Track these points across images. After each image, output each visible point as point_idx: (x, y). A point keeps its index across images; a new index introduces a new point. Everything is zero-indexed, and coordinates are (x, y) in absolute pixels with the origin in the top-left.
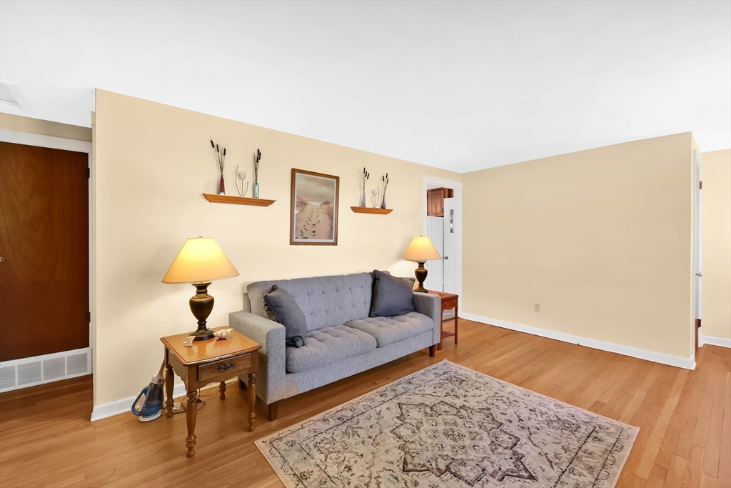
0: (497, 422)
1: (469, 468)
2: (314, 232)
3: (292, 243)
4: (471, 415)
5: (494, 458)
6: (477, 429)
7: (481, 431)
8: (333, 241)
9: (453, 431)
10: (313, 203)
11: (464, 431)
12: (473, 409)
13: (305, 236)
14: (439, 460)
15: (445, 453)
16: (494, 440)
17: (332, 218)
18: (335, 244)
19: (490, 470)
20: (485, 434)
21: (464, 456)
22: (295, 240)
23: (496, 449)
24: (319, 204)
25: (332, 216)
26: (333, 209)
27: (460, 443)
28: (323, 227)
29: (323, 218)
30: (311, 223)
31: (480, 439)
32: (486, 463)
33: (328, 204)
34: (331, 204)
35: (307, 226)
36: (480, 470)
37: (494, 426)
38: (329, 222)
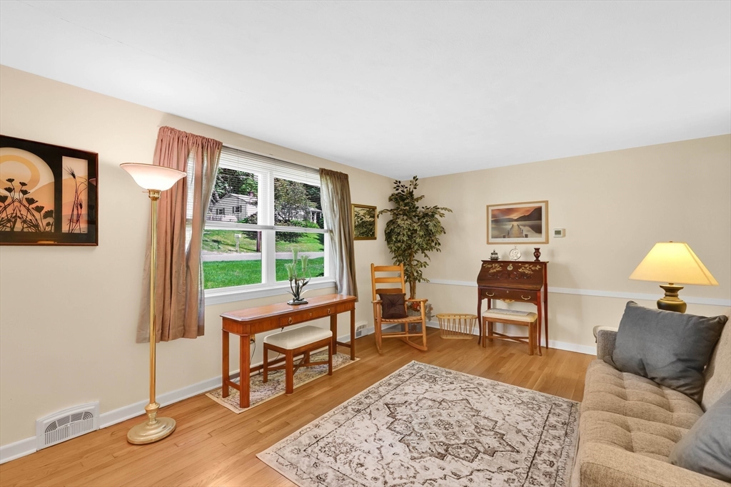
0: (405, 443)
1: (427, 405)
4: (432, 448)
5: (410, 412)
6: (424, 432)
7: (420, 432)
9: (446, 429)
11: (435, 429)
12: (431, 456)
14: (448, 407)
15: (445, 411)
16: (409, 425)
19: (413, 406)
20: (416, 428)
21: (431, 411)
23: (408, 418)
27: (435, 419)
31: (420, 423)
32: (416, 408)
36: (419, 404)
37: (409, 438)
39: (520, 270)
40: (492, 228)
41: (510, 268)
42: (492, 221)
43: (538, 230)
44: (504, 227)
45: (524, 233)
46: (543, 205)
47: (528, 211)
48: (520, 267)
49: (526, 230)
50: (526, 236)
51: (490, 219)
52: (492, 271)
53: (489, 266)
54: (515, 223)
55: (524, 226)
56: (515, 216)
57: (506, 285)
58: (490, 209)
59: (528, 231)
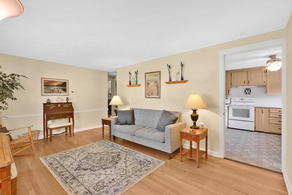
2: (152, 93)
3: (146, 97)
8: (159, 97)
10: (151, 83)
13: (149, 95)
17: (158, 88)
18: (159, 98)
22: (147, 96)
24: (154, 83)
25: (158, 87)
26: (158, 84)
28: (155, 91)
29: (155, 88)
30: (151, 90)
33: (157, 82)
34: (157, 83)
35: (150, 92)
38: (157, 89)
39: (64, 106)
40: (44, 88)
41: (59, 106)
42: (44, 85)
43: (65, 90)
44: (51, 88)
45: (60, 91)
46: (67, 81)
47: (61, 83)
48: (64, 105)
49: (60, 90)
50: (61, 93)
51: (43, 84)
52: (51, 108)
53: (49, 106)
54: (56, 87)
55: (60, 89)
56: (56, 84)
57: (60, 113)
58: (43, 80)
59: (61, 91)
